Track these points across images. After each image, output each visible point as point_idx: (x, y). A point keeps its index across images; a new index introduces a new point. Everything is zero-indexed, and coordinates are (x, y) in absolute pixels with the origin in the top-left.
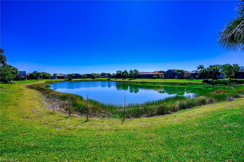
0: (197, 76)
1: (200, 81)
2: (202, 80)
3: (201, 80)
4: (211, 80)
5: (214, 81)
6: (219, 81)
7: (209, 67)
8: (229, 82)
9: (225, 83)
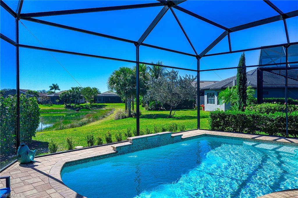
0: (57, 101)
1: (62, 107)
2: (64, 105)
3: (62, 105)
4: (73, 105)
5: (77, 106)
6: (82, 106)
7: (71, 89)
8: (91, 107)
9: (87, 108)
